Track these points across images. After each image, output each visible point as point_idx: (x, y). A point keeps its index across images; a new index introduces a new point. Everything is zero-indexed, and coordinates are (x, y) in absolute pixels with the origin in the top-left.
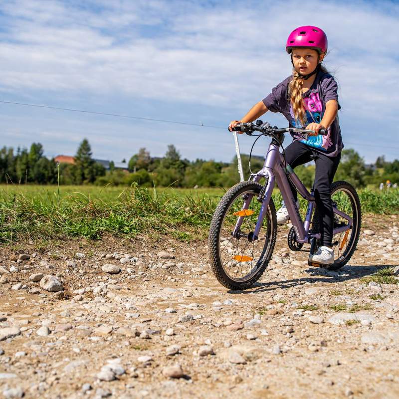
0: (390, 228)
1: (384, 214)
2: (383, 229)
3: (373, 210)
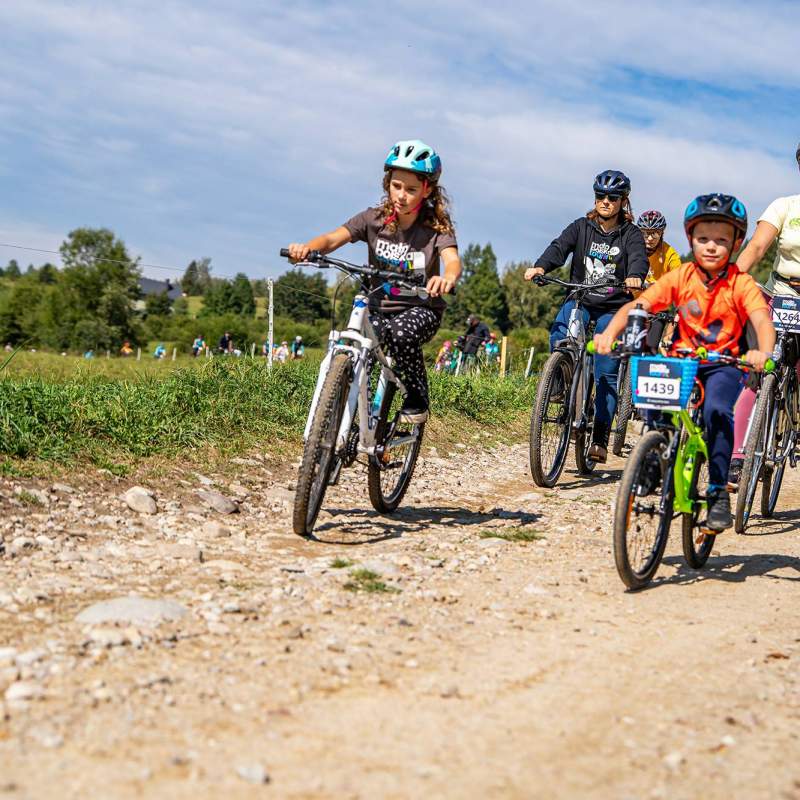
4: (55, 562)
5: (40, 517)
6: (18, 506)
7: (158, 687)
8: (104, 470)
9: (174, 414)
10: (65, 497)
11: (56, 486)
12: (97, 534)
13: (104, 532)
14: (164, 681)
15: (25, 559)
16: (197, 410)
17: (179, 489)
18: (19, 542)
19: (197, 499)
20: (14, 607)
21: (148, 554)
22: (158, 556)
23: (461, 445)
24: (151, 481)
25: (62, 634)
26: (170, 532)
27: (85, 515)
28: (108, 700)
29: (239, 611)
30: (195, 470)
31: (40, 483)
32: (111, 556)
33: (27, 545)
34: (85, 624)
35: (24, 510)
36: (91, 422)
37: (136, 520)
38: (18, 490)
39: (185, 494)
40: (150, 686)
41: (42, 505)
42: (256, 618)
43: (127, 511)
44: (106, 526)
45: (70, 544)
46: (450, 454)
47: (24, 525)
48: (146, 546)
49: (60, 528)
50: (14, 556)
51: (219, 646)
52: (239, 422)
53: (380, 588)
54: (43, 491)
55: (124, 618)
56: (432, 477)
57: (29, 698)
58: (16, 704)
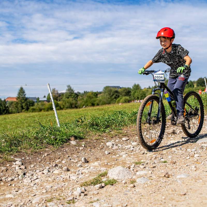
15: (181, 134)
18: (178, 131)
25: (195, 146)
33: (180, 132)
50: (179, 134)
57: (199, 157)
58: (197, 158)
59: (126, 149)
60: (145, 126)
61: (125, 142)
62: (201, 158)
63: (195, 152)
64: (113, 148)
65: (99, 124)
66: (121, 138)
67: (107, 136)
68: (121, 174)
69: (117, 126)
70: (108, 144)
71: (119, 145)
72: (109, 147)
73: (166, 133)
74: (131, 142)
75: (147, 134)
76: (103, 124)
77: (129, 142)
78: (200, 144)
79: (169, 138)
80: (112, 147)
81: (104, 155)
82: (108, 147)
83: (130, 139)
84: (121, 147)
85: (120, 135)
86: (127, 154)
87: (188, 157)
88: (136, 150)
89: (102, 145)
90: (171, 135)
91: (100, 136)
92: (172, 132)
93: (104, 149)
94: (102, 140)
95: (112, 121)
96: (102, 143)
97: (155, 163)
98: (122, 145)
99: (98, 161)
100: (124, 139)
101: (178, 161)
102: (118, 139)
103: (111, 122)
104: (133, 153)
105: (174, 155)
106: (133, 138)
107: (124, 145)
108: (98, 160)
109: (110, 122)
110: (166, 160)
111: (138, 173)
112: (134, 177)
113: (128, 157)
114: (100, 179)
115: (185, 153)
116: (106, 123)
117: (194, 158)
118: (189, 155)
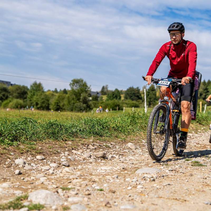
0: (62, 153)
1: (61, 141)
2: (55, 154)
3: (53, 137)
4: (120, 161)
5: (111, 150)
6: (105, 148)
7: (168, 186)
8: (120, 139)
9: (131, 125)
10: (114, 146)
11: (112, 143)
12: (125, 154)
13: (126, 154)
14: (169, 185)
15: (113, 160)
16: (135, 124)
17: (138, 143)
18: (110, 156)
19: (144, 146)
20: (119, 170)
21: (140, 159)
22: (143, 159)
23: (199, 131)
24: (131, 141)
25: (135, 176)
26: (141, 154)
27: (121, 150)
28: (160, 188)
29: (172, 171)
30: (141, 138)
31: (108, 142)
32: (131, 159)
33: (112, 157)
34: (139, 174)
35: (107, 149)
36: (113, 127)
37: (132, 151)
38: (105, 144)
39: (140, 144)
40: (166, 186)
41: (110, 148)
42: (178, 172)
43: (129, 149)
44: (126, 152)
45: (121, 156)
46: (198, 133)
47: (109, 152)
48: (138, 157)
49: (117, 153)
50: (110, 159)
51: (174, 178)
52: (146, 126)
53: (201, 165)
54: (110, 144)
55: (147, 172)
56: (196, 139)
57: (142, 188)
58: (141, 189)
59: (43, 170)
60: (66, 144)
61: (40, 161)
62: (145, 189)
63: (138, 183)
64: (25, 168)
65: (3, 133)
66: (33, 156)
67: (15, 151)
68: (49, 198)
69: (27, 139)
70: (17, 161)
71: (32, 164)
72: (20, 166)
73: (94, 156)
74: (49, 163)
75: (69, 155)
76: (9, 134)
77: (46, 163)
78: (140, 175)
79: (99, 163)
80: (23, 166)
81: (13, 176)
82: (18, 165)
83: (46, 158)
84: (35, 167)
85: (33, 151)
86: (45, 177)
87: (130, 188)
88: (56, 173)
89: (10, 162)
90: (101, 160)
91: (6, 149)
92: (102, 156)
93: (12, 167)
94: (9, 156)
95: (21, 130)
96: (8, 159)
97: (88, 190)
98: (36, 165)
99: (7, 183)
100: (39, 157)
101: (117, 190)
102: (30, 156)
103: (19, 133)
104: (53, 177)
105: (110, 184)
106: (51, 158)
107: (39, 165)
108: (7, 181)
109: (18, 131)
110: (101, 188)
111: (70, 199)
112: (66, 204)
113: (48, 180)
114: (20, 203)
115: (124, 183)
116: (14, 132)
117: (137, 190)
118: (130, 186)
